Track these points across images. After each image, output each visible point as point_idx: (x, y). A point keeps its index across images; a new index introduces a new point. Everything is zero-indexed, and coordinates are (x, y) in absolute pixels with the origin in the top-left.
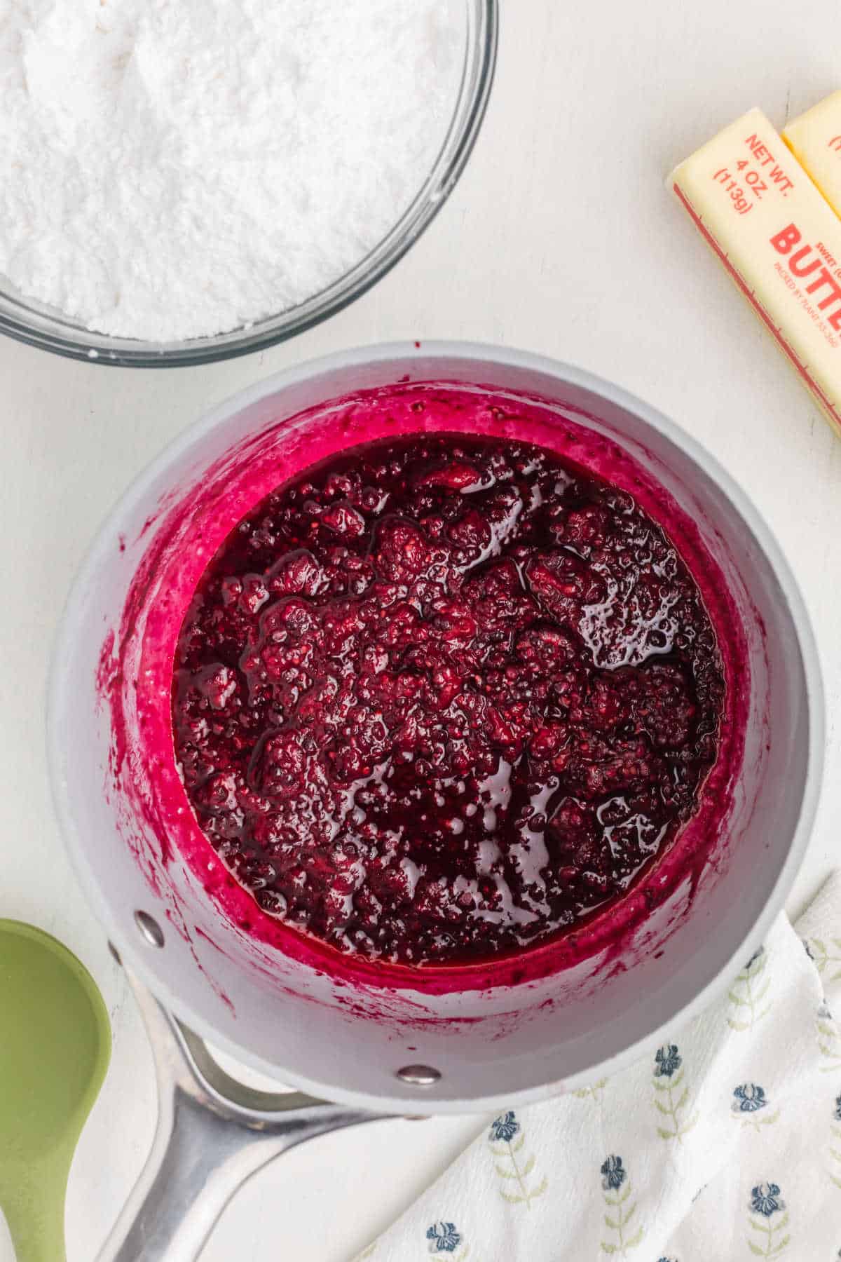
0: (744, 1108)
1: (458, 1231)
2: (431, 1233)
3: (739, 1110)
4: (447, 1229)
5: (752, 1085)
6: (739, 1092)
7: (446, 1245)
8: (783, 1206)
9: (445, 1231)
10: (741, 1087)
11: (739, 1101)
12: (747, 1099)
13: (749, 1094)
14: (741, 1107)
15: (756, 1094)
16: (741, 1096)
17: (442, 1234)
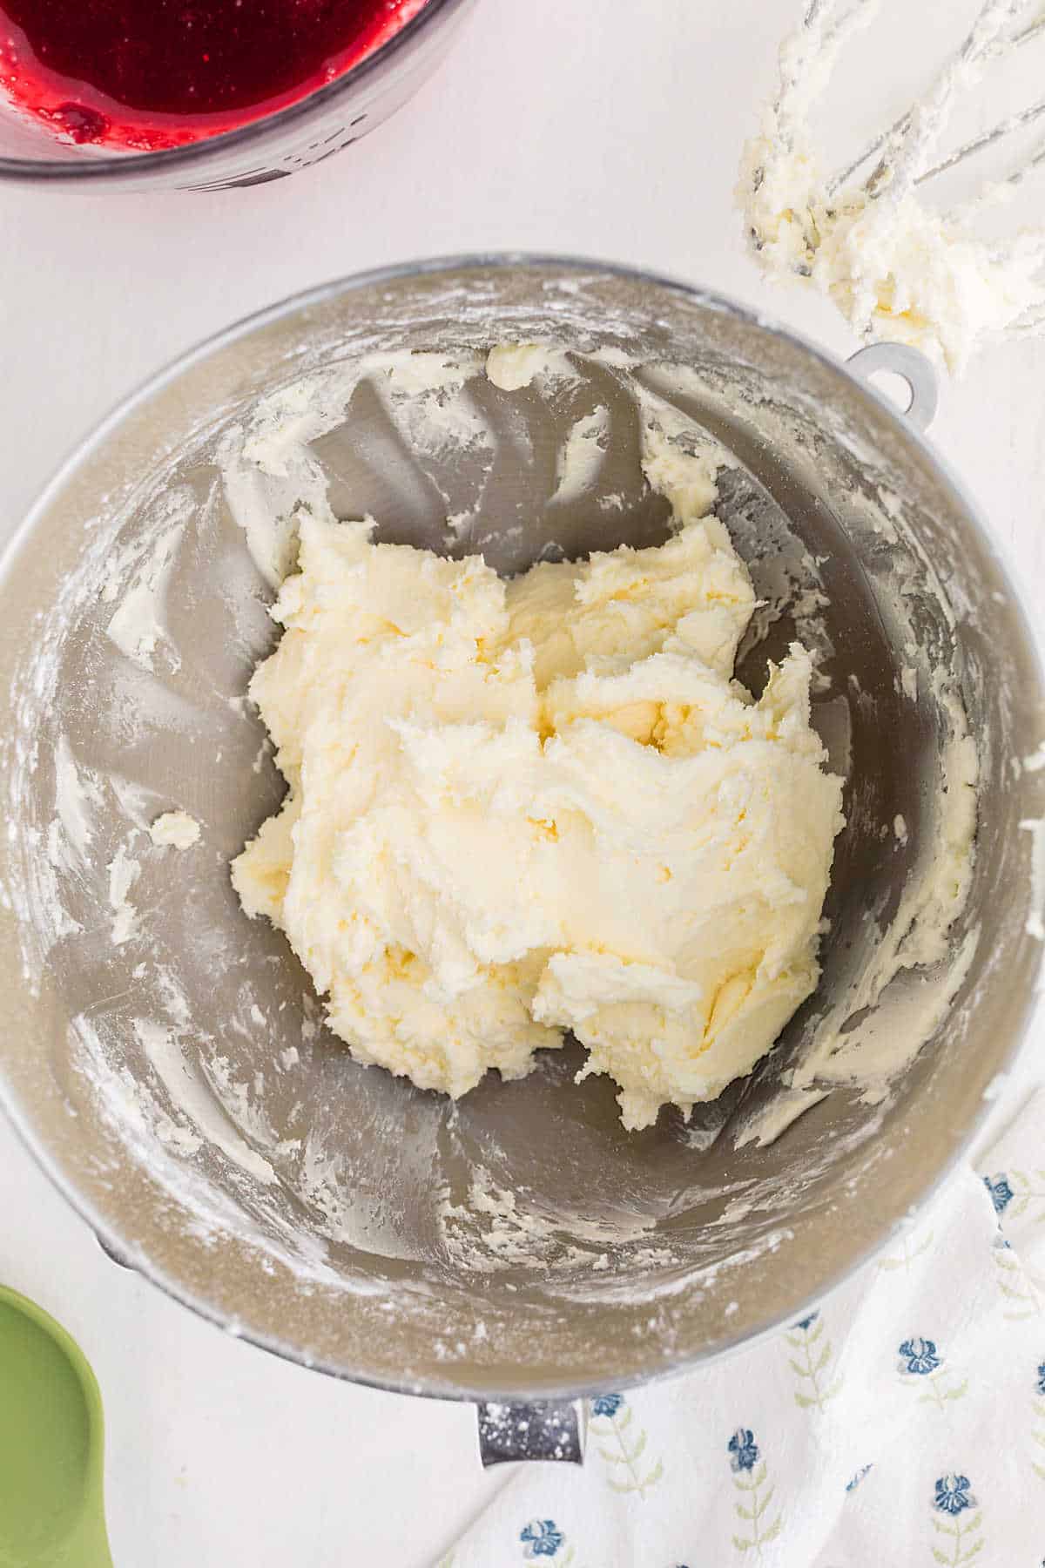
0: (913, 1369)
1: (559, 1529)
2: (526, 1535)
3: (907, 1371)
4: (546, 1527)
5: (921, 1340)
6: (905, 1349)
7: (545, 1548)
8: (975, 1503)
9: (543, 1530)
10: (907, 1343)
11: (906, 1360)
12: (916, 1357)
13: (917, 1350)
14: (909, 1368)
15: (927, 1349)
16: (909, 1355)
17: (539, 1535)
